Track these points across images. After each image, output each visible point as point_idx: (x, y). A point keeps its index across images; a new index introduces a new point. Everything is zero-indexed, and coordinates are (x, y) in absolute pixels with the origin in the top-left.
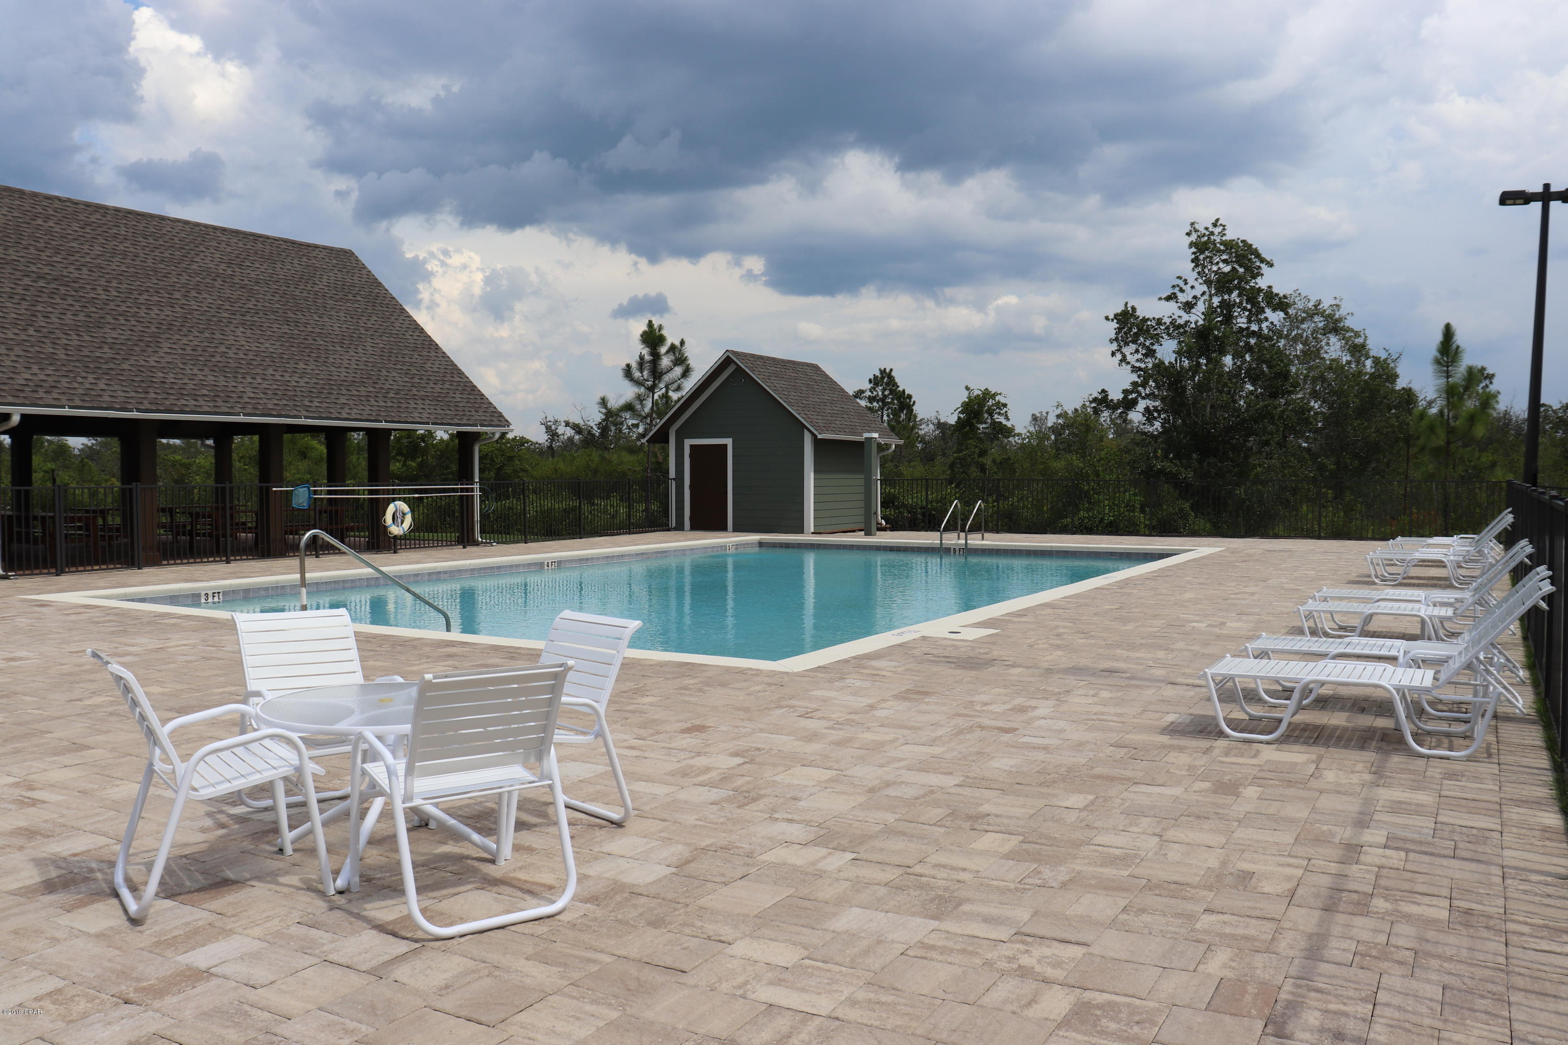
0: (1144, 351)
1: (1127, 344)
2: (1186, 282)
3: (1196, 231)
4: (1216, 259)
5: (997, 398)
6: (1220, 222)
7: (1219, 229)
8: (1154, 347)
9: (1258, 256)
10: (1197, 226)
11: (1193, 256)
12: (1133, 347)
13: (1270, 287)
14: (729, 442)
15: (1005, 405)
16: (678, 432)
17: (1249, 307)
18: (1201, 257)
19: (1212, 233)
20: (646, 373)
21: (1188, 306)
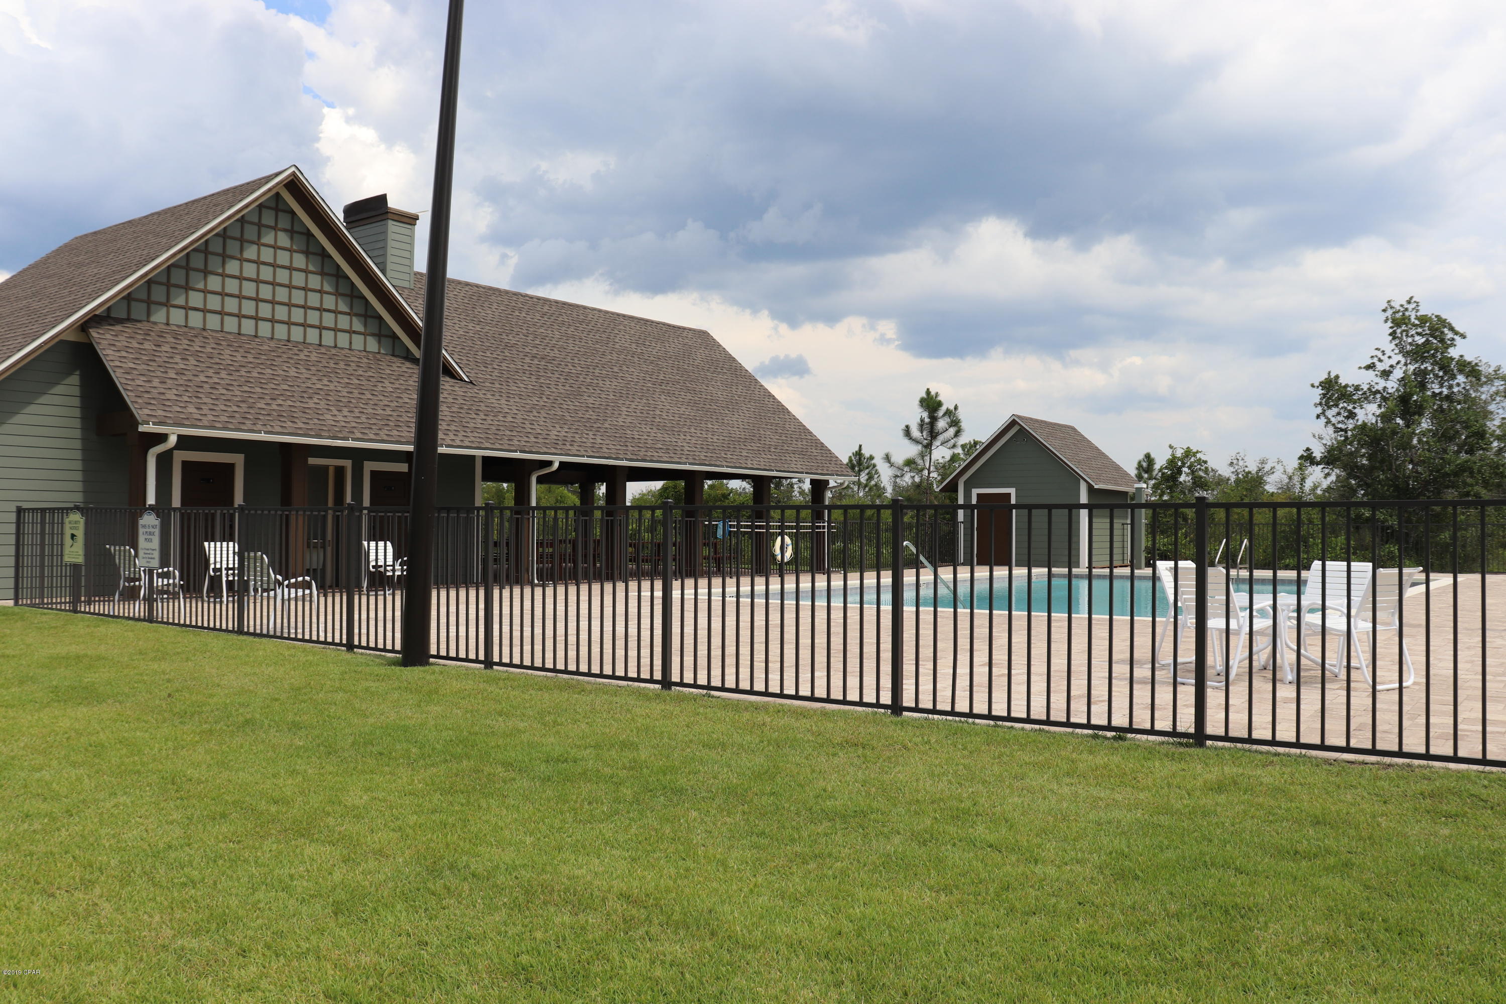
0: (1346, 414)
1: (1329, 407)
2: (1383, 353)
3: (1392, 307)
4: (1413, 332)
5: (1198, 455)
6: (1414, 300)
7: (1413, 306)
8: (1356, 411)
9: (1452, 329)
10: (1393, 304)
11: (1391, 330)
12: (1335, 410)
13: (1461, 356)
14: (1012, 491)
15: (1205, 462)
16: (966, 483)
17: (1441, 374)
18: (1399, 331)
19: (1407, 309)
20: (925, 433)
21: (1386, 374)
